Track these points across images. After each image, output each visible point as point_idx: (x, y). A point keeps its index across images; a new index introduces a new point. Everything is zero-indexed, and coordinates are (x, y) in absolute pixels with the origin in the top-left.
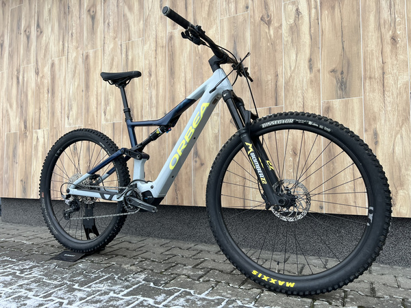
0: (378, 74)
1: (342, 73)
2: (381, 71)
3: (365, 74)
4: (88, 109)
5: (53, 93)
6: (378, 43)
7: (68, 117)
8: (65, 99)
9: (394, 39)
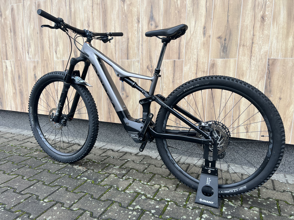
0: (249, 43)
1: (225, 40)
2: (251, 42)
3: (240, 43)
4: (43, 48)
5: (15, 33)
6: (252, 20)
7: (28, 53)
8: (24, 38)
9: (263, 18)
